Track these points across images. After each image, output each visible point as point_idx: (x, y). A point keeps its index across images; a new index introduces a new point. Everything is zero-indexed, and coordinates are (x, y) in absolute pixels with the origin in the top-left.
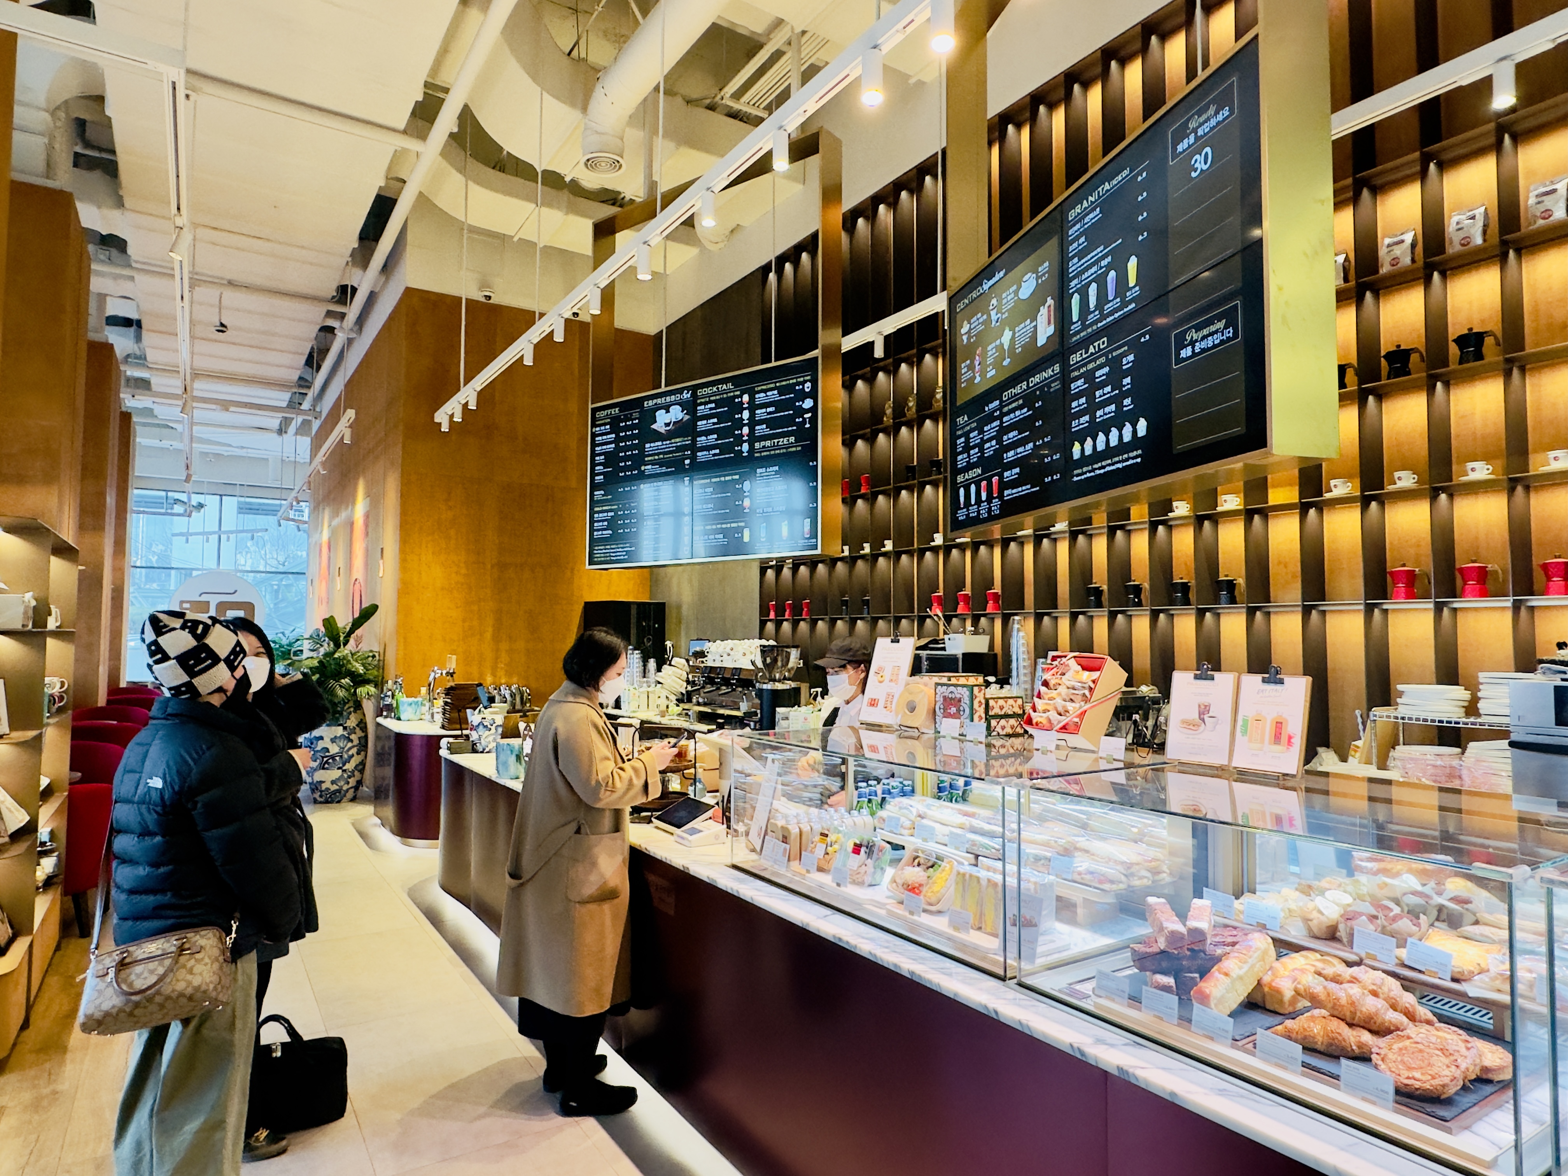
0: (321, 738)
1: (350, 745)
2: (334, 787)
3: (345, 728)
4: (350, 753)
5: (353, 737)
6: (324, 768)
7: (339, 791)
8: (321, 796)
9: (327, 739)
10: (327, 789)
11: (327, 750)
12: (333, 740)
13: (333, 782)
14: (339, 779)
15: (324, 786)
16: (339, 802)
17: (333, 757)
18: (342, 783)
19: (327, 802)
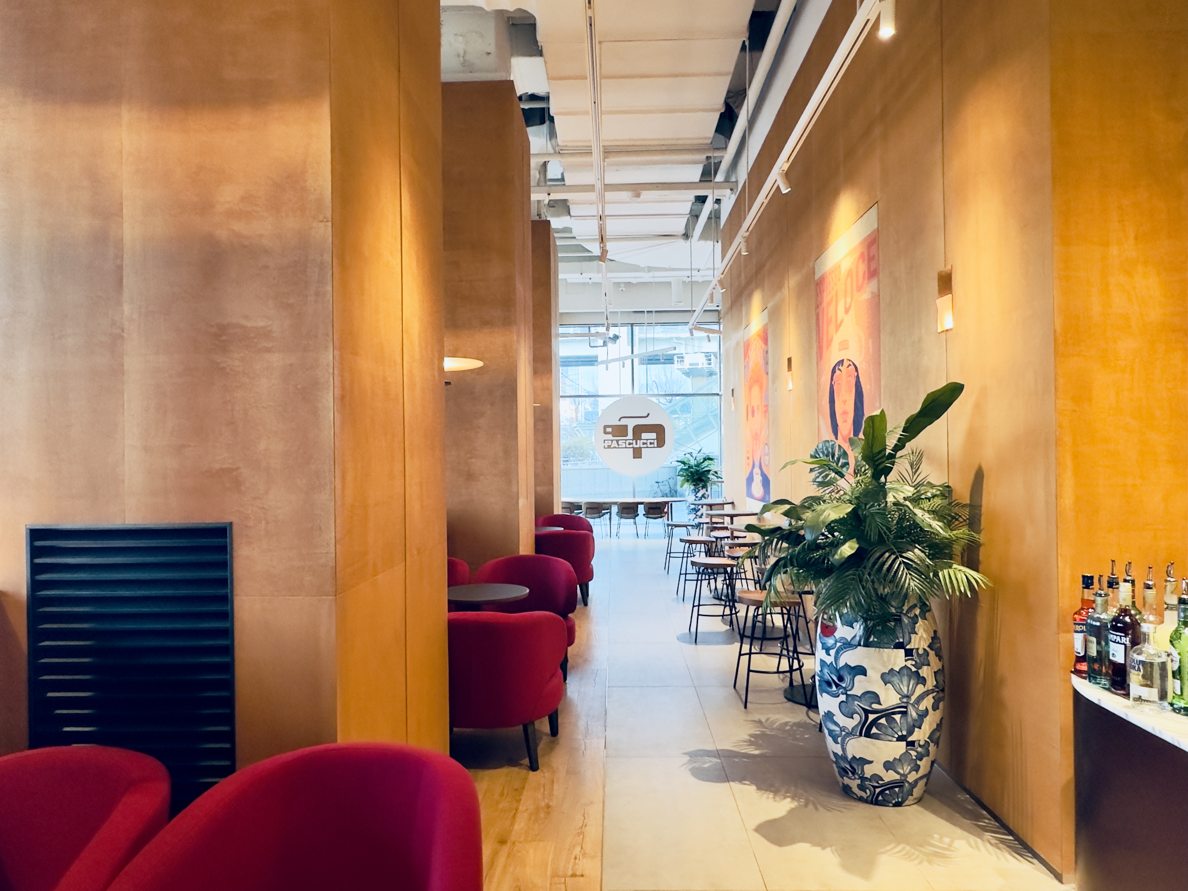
0: (862, 671)
1: (920, 689)
2: (890, 776)
3: (909, 653)
4: (922, 707)
5: (925, 672)
6: (868, 735)
7: (899, 784)
8: (861, 787)
9: (874, 675)
10: (876, 777)
11: (875, 697)
12: (886, 678)
13: (888, 766)
14: (899, 760)
15: (869, 771)
16: (898, 804)
17: (888, 714)
18: (907, 769)
19: (874, 801)
